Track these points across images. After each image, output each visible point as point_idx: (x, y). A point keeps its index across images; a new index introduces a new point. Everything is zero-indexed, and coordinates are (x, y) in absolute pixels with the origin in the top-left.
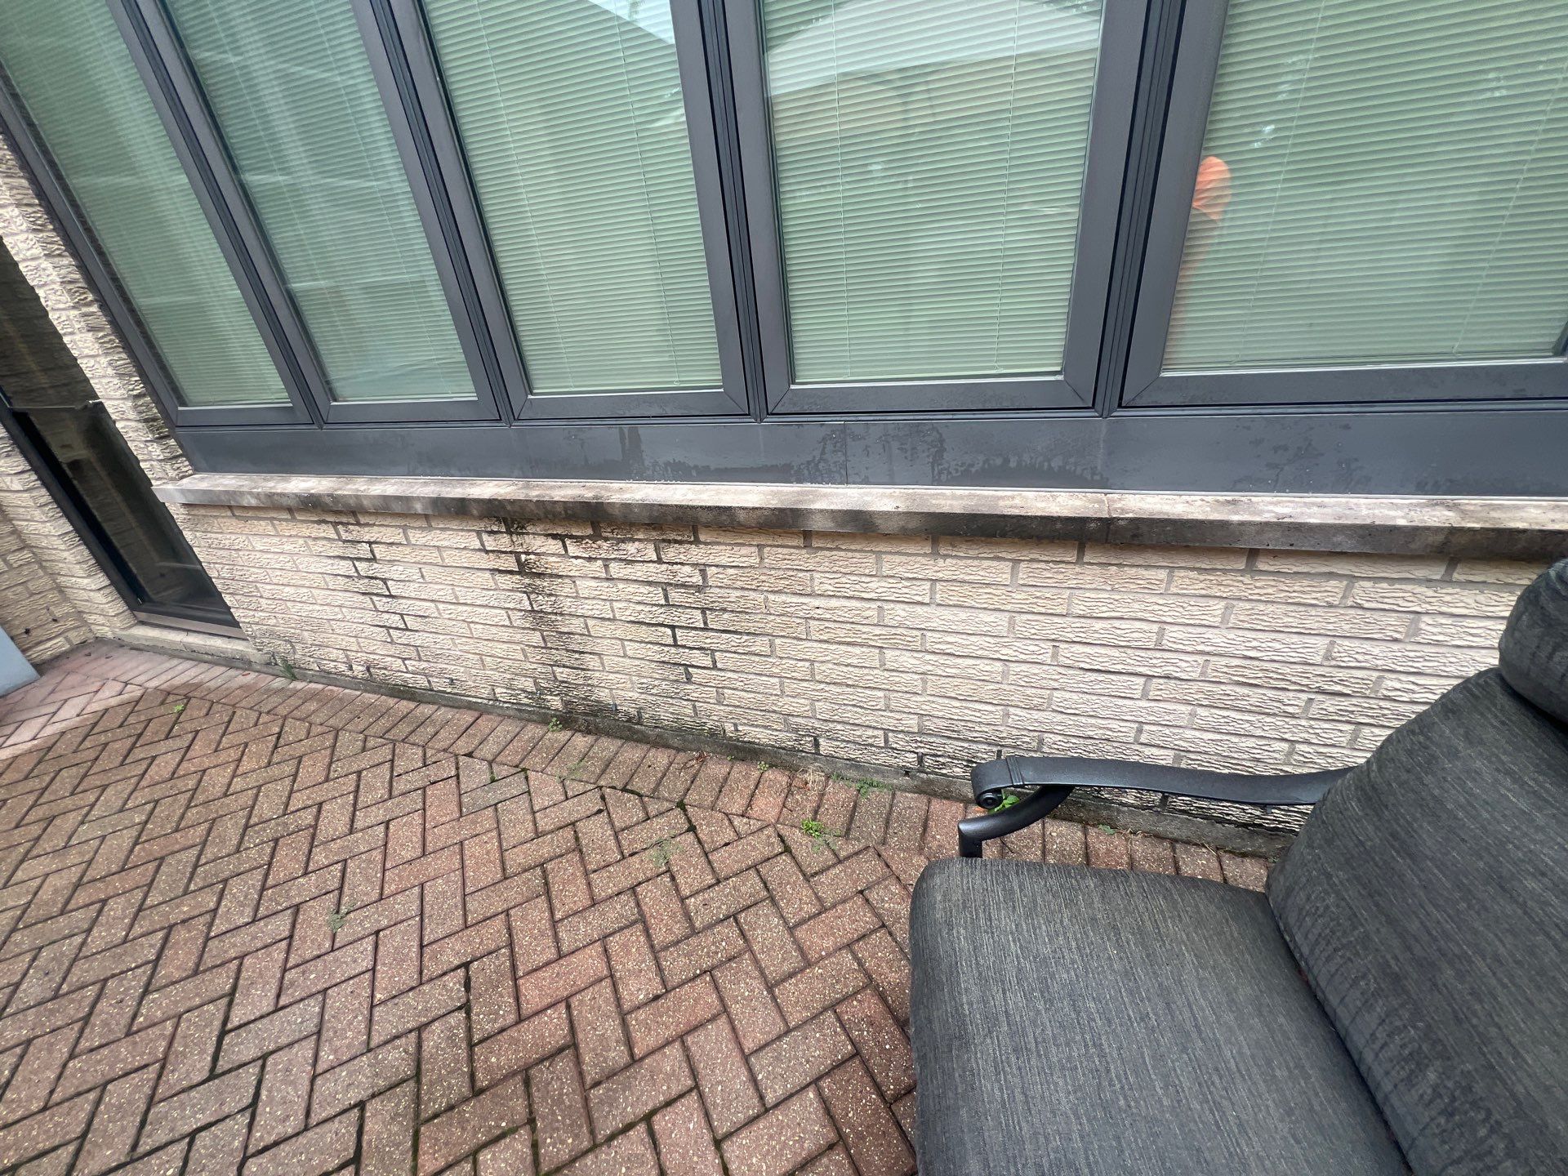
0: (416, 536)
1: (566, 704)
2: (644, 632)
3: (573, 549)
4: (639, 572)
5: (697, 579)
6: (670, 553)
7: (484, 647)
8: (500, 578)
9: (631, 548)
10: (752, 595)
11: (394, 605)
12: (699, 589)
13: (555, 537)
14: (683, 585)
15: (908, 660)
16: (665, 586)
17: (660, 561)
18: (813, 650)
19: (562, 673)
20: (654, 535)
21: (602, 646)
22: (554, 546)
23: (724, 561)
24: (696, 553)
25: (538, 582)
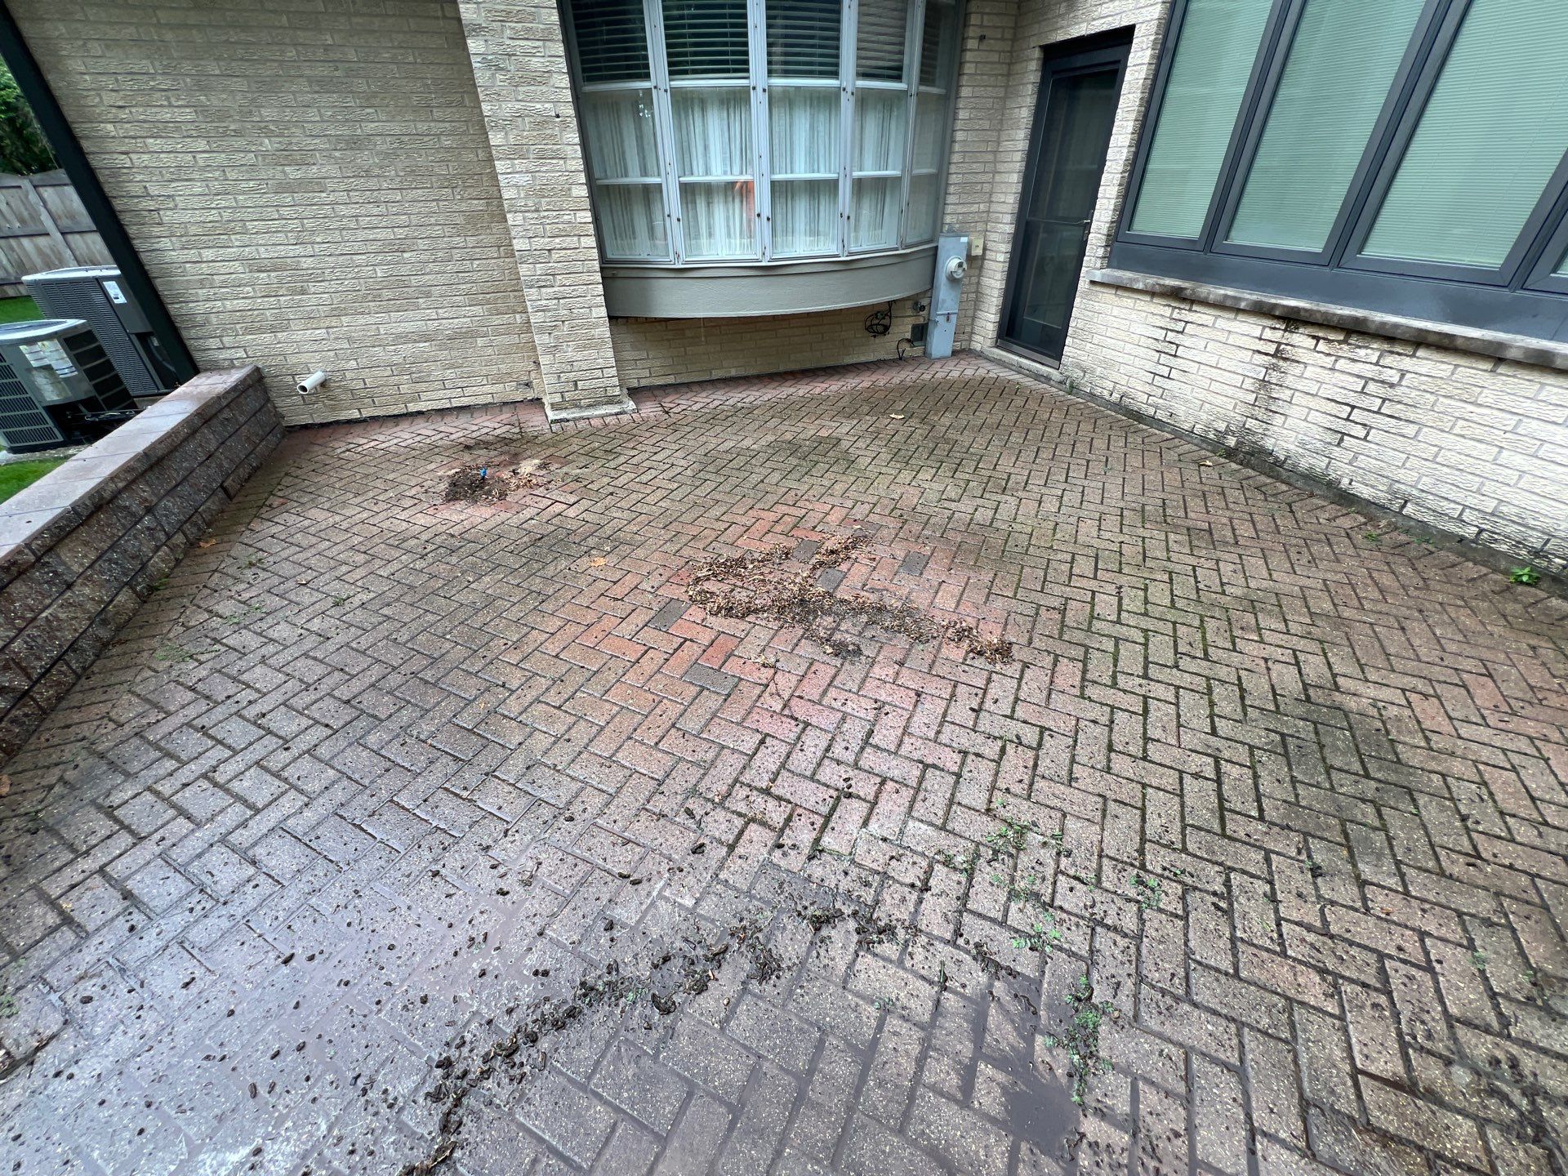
0: (1221, 323)
1: (1238, 442)
2: (1332, 408)
3: (1322, 346)
4: (1357, 368)
5: (1395, 380)
6: (1388, 360)
7: (1210, 397)
8: (1257, 356)
9: (1362, 352)
10: (1428, 395)
11: (1173, 362)
12: (1392, 386)
13: (1314, 337)
14: (1383, 382)
15: (1519, 460)
16: (1367, 380)
17: (1377, 364)
18: (1448, 440)
19: (1251, 423)
20: (1386, 347)
21: (1293, 411)
22: (1311, 343)
23: (1423, 371)
24: (1407, 363)
25: (1281, 363)
